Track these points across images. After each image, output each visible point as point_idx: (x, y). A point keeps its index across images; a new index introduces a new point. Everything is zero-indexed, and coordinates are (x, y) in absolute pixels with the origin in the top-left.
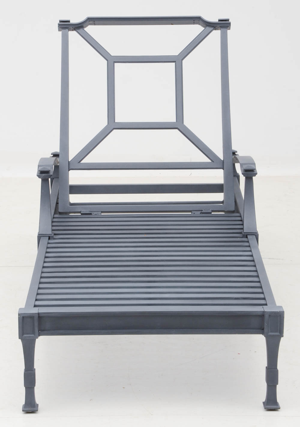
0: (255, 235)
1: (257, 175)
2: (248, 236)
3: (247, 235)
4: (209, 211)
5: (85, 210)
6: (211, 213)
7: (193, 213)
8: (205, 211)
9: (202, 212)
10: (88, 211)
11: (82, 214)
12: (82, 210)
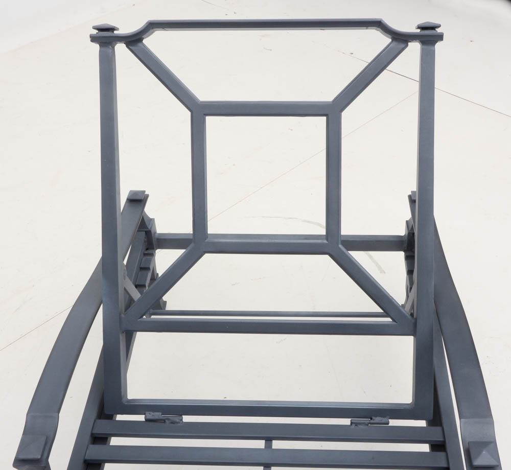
4: (384, 420)
5: (152, 413)
6: (388, 424)
7: (353, 425)
8: (377, 419)
9: (372, 421)
10: (157, 415)
11: (147, 420)
12: (147, 413)
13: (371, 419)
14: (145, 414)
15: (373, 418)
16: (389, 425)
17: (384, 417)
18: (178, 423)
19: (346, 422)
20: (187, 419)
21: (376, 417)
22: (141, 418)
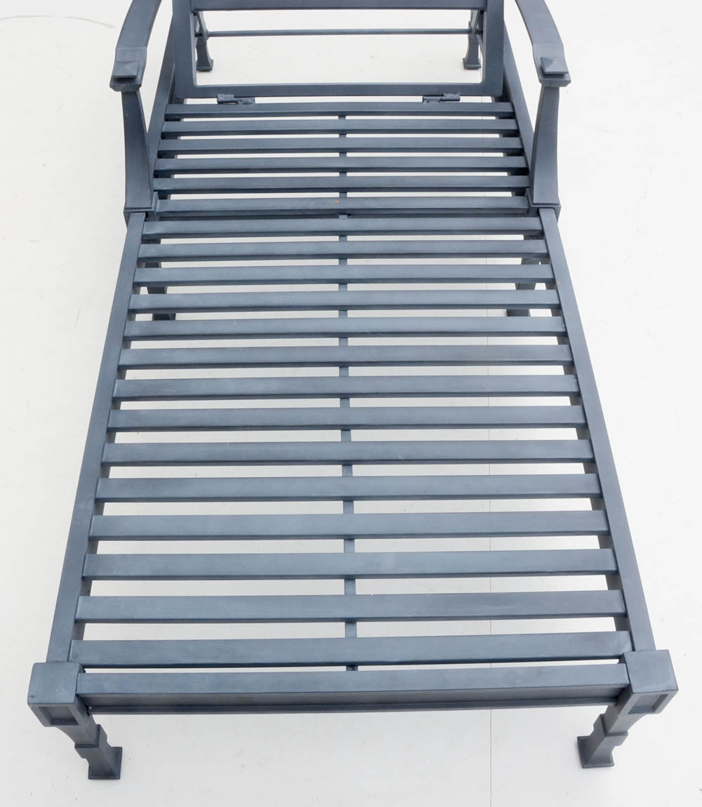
0: (554, 208)
1: (569, 85)
2: (542, 212)
3: (538, 209)
4: (455, 97)
5: (224, 95)
6: (459, 100)
7: (425, 101)
8: (449, 96)
9: (443, 98)
10: (230, 97)
11: (220, 103)
12: (219, 96)
13: (443, 96)
14: (217, 97)
15: (445, 94)
16: (461, 101)
17: (455, 93)
18: (250, 103)
19: (419, 99)
20: (259, 100)
21: (447, 93)
22: (214, 101)
